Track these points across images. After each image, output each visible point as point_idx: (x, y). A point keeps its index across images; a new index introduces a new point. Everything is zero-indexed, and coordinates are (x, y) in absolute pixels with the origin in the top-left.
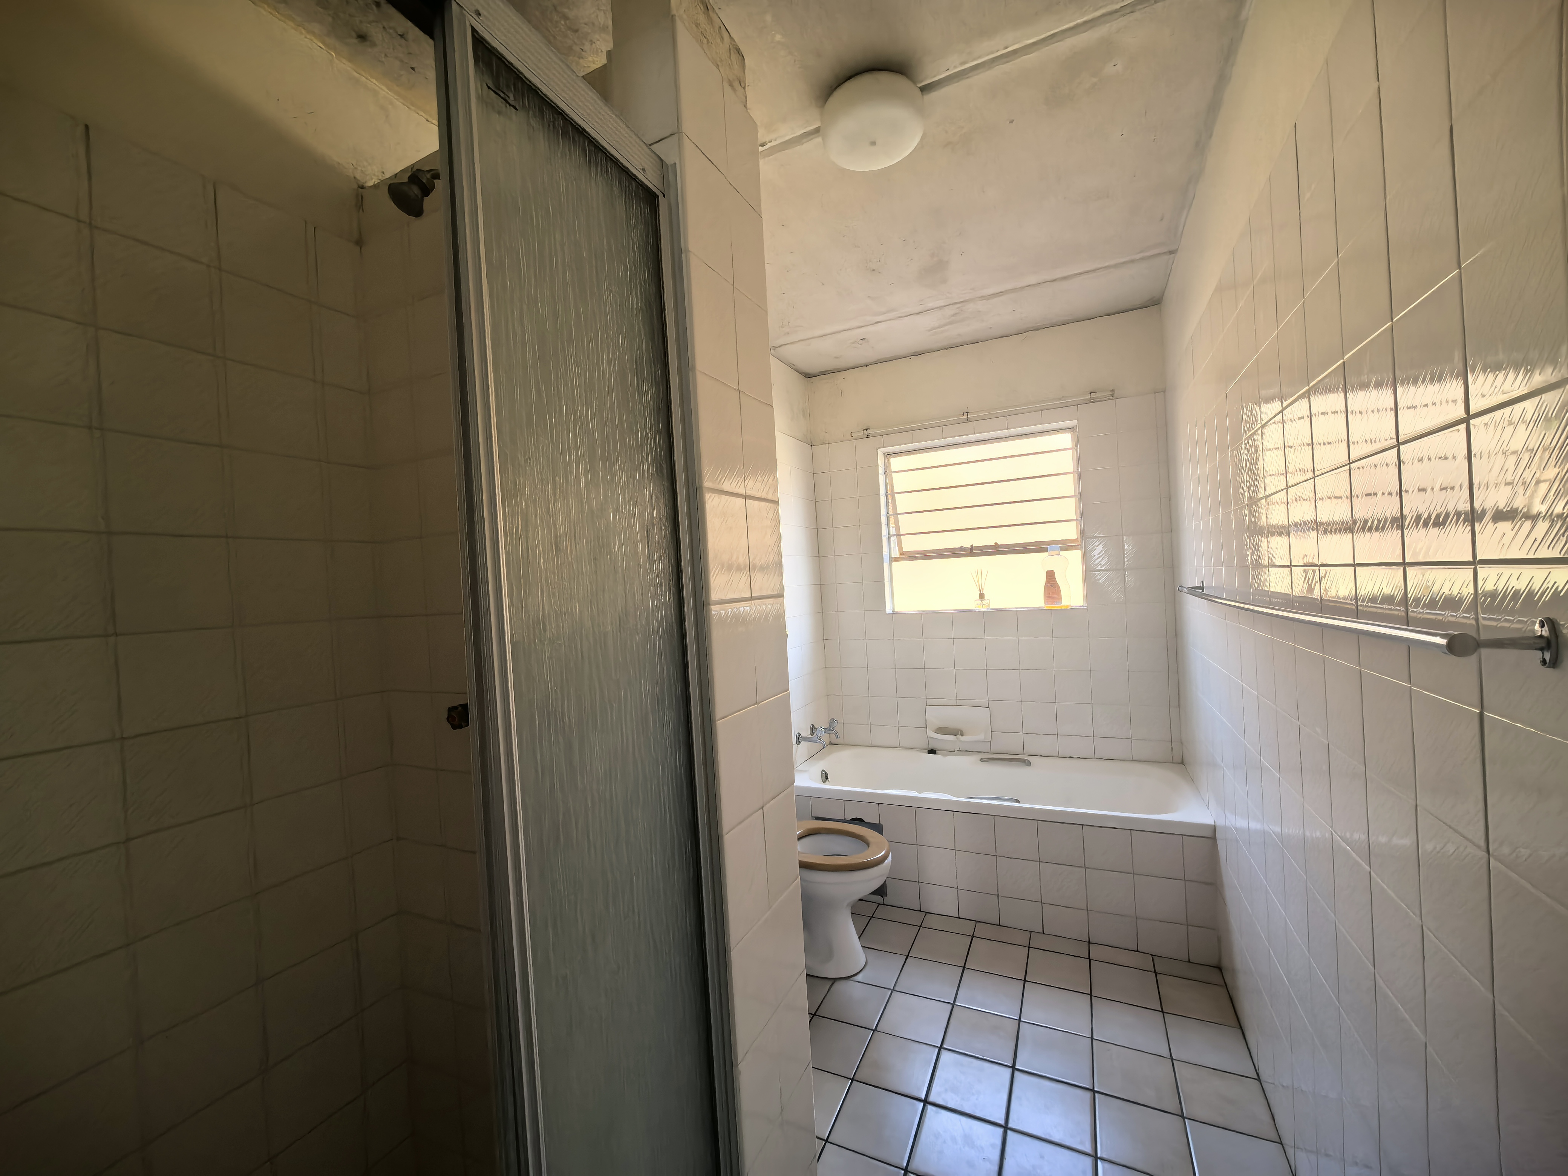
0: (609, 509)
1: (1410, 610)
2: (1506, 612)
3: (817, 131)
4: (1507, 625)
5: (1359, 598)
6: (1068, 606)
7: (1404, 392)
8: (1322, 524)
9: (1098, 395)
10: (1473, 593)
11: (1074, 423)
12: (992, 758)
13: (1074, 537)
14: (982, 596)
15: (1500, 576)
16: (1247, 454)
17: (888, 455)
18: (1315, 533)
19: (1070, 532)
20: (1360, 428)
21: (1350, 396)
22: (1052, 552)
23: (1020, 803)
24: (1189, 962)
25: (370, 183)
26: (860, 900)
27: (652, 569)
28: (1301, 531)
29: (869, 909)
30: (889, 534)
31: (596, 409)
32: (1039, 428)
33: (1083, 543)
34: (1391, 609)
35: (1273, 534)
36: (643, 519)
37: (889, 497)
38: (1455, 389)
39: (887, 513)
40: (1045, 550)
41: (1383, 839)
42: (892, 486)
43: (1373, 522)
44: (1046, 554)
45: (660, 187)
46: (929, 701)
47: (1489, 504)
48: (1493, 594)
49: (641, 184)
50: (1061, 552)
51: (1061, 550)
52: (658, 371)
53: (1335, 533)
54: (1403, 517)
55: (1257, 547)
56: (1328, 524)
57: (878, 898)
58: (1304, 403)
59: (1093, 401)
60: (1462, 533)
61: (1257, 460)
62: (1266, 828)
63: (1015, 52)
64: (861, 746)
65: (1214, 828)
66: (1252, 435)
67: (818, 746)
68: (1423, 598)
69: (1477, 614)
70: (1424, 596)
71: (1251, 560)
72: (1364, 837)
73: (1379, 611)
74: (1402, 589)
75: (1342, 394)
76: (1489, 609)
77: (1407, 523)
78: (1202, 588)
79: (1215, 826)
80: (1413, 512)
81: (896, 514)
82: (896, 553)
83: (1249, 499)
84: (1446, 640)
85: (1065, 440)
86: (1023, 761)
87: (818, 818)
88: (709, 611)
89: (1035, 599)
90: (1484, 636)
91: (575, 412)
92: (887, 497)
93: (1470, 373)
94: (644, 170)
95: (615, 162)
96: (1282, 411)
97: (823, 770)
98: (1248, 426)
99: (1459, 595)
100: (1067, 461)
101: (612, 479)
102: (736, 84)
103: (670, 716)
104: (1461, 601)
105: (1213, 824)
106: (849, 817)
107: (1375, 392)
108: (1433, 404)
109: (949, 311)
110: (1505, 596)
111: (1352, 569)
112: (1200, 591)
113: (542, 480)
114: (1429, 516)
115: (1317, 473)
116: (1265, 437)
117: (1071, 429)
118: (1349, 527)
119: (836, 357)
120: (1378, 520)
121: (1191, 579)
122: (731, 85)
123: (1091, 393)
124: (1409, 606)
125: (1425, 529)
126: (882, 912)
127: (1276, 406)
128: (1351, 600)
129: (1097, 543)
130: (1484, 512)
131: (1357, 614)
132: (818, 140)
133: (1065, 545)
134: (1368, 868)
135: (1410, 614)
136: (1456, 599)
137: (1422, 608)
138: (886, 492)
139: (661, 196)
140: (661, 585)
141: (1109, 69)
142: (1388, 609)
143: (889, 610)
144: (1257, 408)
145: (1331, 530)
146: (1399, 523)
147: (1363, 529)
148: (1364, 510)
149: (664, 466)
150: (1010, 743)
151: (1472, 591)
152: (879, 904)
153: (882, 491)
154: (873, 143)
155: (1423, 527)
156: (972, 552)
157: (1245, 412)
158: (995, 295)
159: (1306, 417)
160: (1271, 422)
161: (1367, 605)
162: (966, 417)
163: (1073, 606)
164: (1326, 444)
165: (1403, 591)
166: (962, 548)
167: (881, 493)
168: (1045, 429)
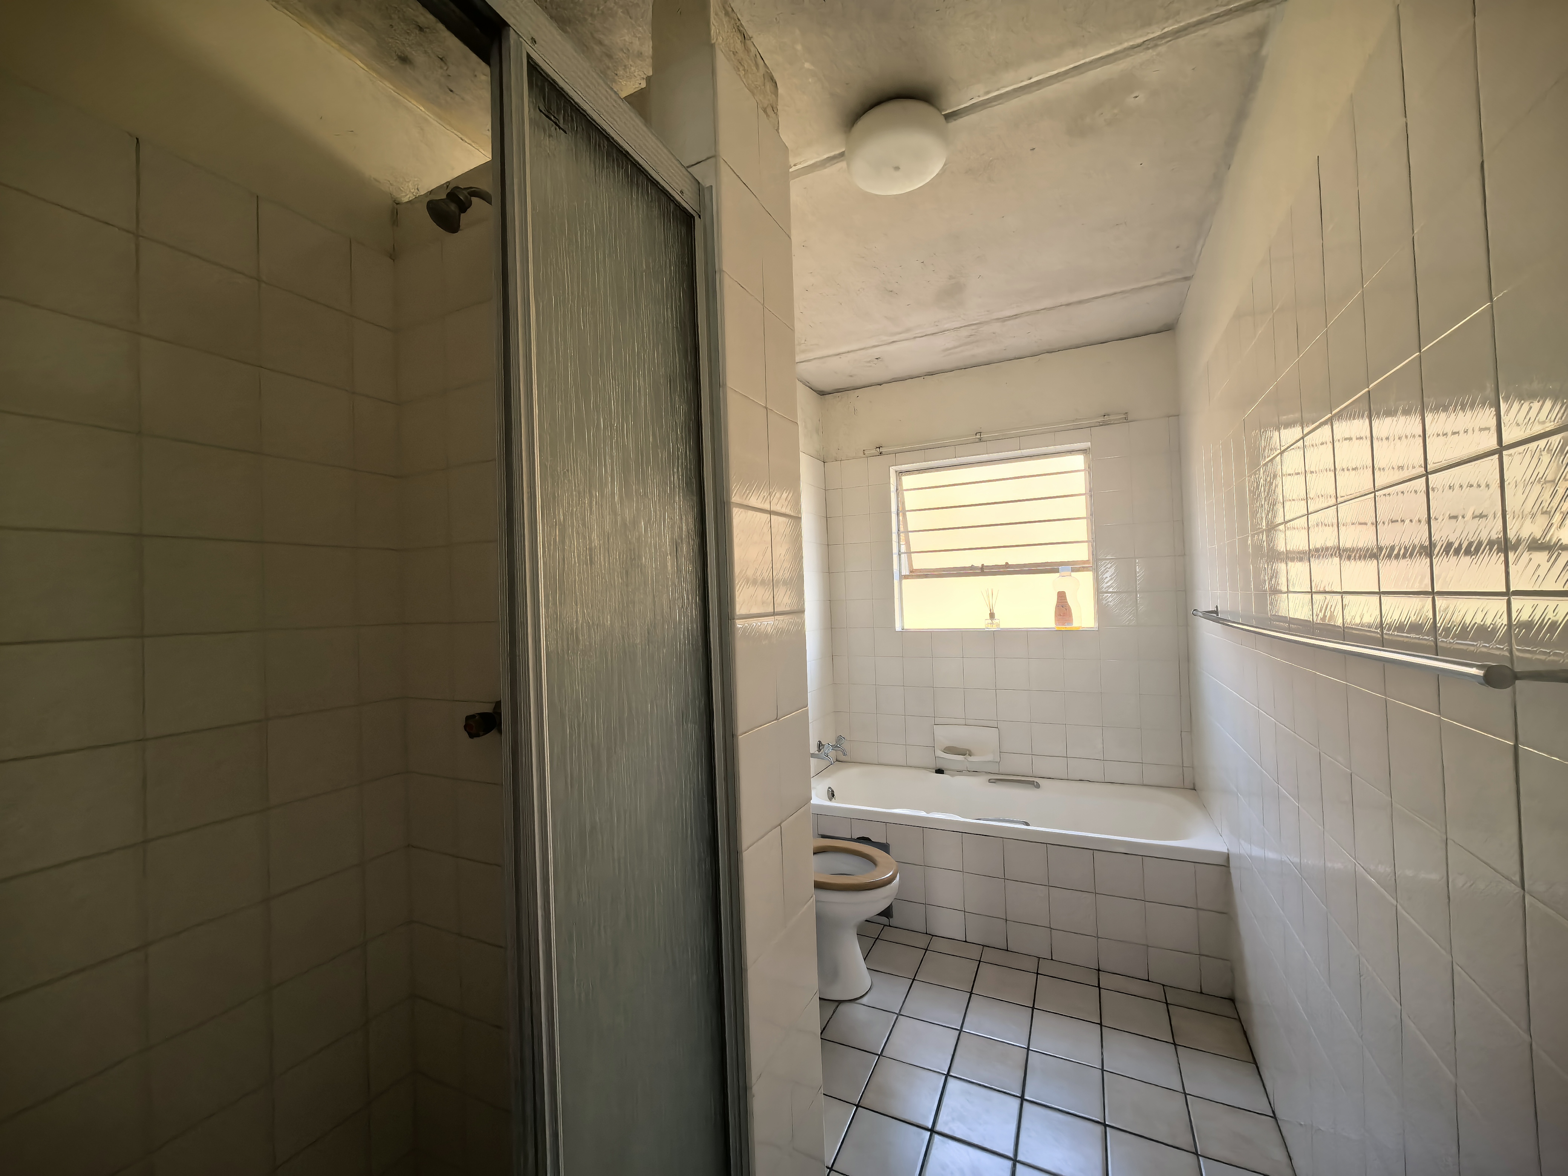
0: (640, 523)
1: (1440, 640)
2: (1542, 643)
3: (842, 155)
4: (1543, 657)
5: (1384, 626)
6: (1079, 627)
7: (1434, 418)
8: (1345, 550)
9: (1112, 417)
10: (1506, 623)
11: (1088, 444)
12: (1001, 779)
13: (1086, 558)
14: (992, 615)
15: (1535, 608)
16: (1266, 480)
17: (900, 473)
18: (1338, 559)
19: (1082, 553)
20: (1385, 455)
21: (1376, 423)
22: (1063, 573)
23: (1029, 826)
24: (1201, 993)
25: (405, 200)
26: (866, 921)
27: (680, 582)
28: (1323, 557)
29: (875, 930)
30: (899, 551)
31: (631, 423)
32: (1052, 449)
33: (1094, 565)
34: (1419, 639)
35: (1292, 560)
36: (673, 533)
37: (901, 514)
38: (1487, 416)
39: (898, 531)
40: (1056, 571)
41: (1409, 873)
42: (903, 503)
43: (1400, 550)
44: (1057, 575)
45: (697, 208)
46: (938, 721)
47: (1525, 534)
48: (1528, 625)
49: (678, 206)
50: (1072, 573)
51: (1073, 571)
52: (690, 387)
53: (1360, 560)
54: (1432, 545)
55: (1275, 575)
56: (1352, 550)
57: (884, 920)
58: (1327, 428)
59: (1104, 424)
60: (1495, 562)
61: (1276, 486)
62: (1285, 858)
63: (1038, 83)
64: (870, 764)
65: (1227, 857)
66: (1272, 460)
67: (824, 763)
68: (1454, 628)
69: (1510, 645)
70: (1455, 626)
71: (1269, 585)
72: (1389, 870)
73: (1406, 640)
74: (1431, 619)
75: (1367, 421)
76: (1525, 641)
77: (1436, 552)
78: (1216, 612)
79: (1228, 854)
80: (1442, 541)
81: (907, 532)
82: (905, 571)
83: (1267, 525)
84: (1483, 672)
85: (1078, 461)
86: (1032, 783)
87: (824, 837)
88: (734, 624)
89: (1046, 620)
90: (1518, 668)
91: (612, 426)
92: (898, 514)
93: (1504, 402)
94: (682, 192)
95: (655, 183)
96: (1303, 438)
97: (830, 788)
98: (1267, 451)
99: (1492, 626)
100: (1079, 483)
101: (645, 493)
102: (769, 110)
103: (693, 730)
104: (1495, 630)
105: (1226, 851)
106: (855, 836)
107: (1402, 419)
108: (1465, 432)
109: (964, 332)
110: (1541, 627)
111: (1376, 598)
112: (1215, 615)
113: (579, 493)
114: (1460, 545)
115: (1339, 500)
116: (1284, 464)
117: (1084, 451)
118: (1373, 554)
119: (851, 376)
120: (1405, 548)
121: (1205, 604)
122: (765, 111)
123: (1104, 416)
124: (1438, 636)
125: (1456, 557)
126: (888, 934)
127: (1295, 432)
128: (1375, 629)
129: (1109, 566)
130: (1519, 542)
131: (1383, 643)
132: (843, 165)
133: (1076, 567)
134: (1395, 903)
135: (1439, 644)
136: (1489, 630)
137: (1452, 638)
138: (898, 510)
139: (697, 218)
140: (688, 599)
141: (1130, 100)
142: (1415, 638)
143: (898, 628)
144: (1277, 433)
145: (1355, 556)
146: (1428, 550)
147: (1389, 556)
148: (1389, 537)
149: (694, 480)
150: (1019, 765)
151: (1505, 622)
152: (885, 925)
153: (894, 508)
154: (897, 168)
155: (1454, 555)
156: (983, 571)
157: (1263, 439)
158: (1010, 318)
159: (1328, 442)
160: (1292, 447)
161: (1393, 633)
162: (979, 437)
163: (1083, 628)
164: (1351, 470)
165: (1432, 620)
166: (972, 567)
167: (892, 510)
168: (1058, 451)
